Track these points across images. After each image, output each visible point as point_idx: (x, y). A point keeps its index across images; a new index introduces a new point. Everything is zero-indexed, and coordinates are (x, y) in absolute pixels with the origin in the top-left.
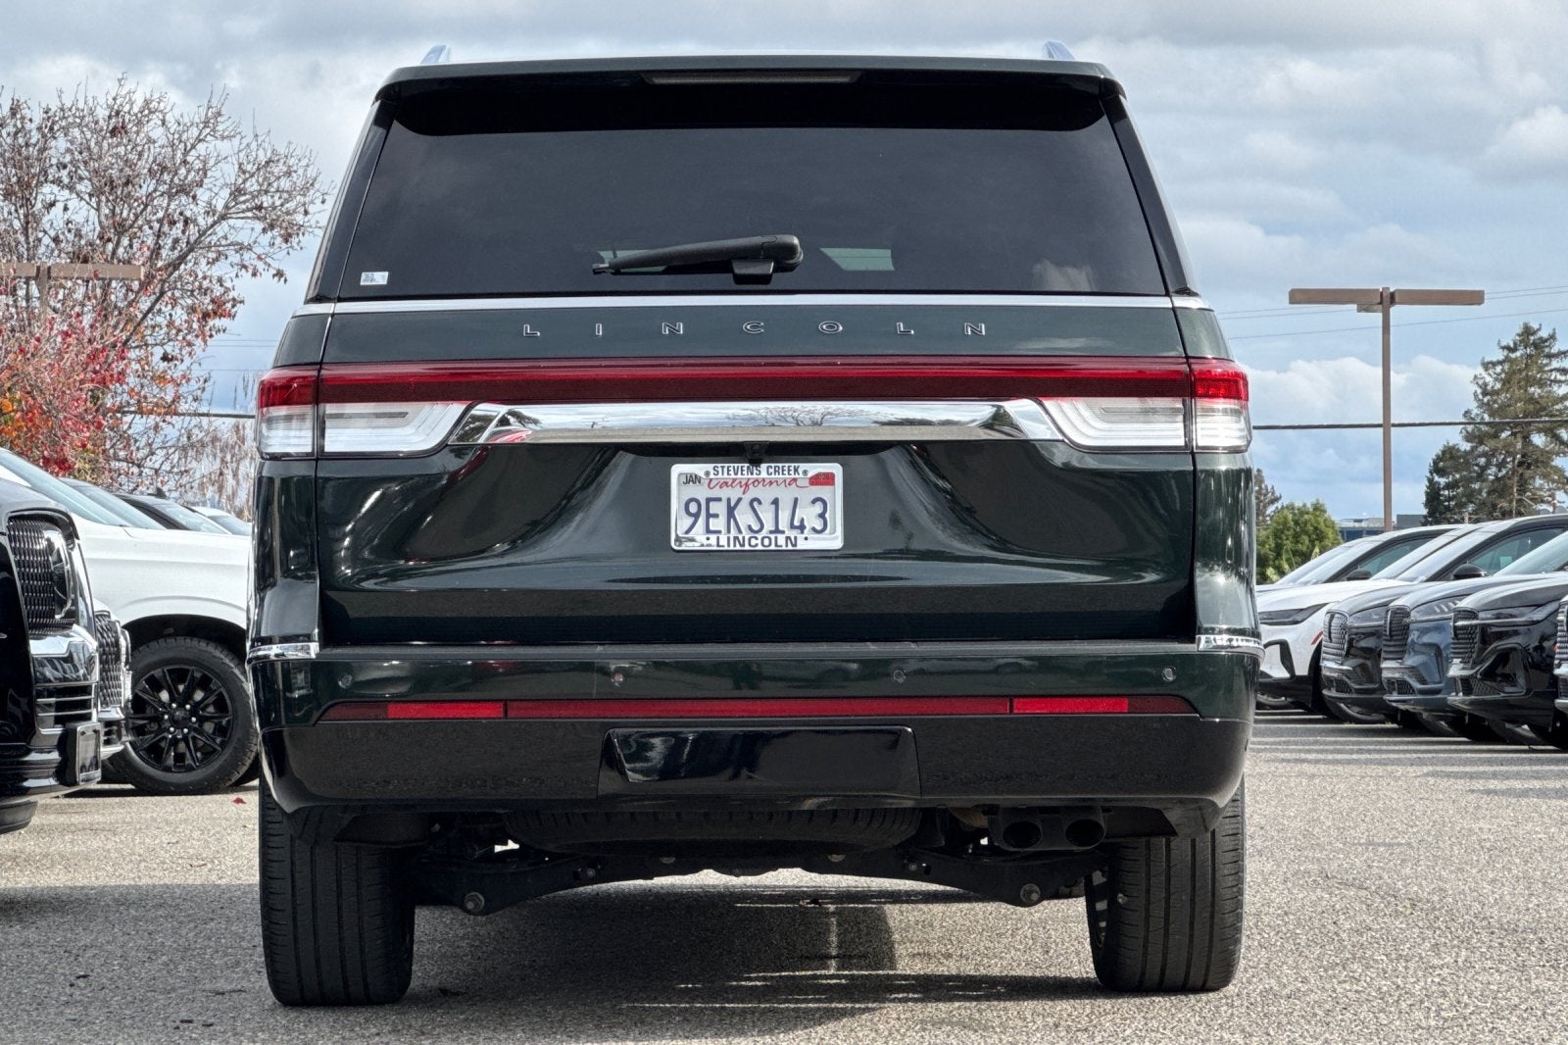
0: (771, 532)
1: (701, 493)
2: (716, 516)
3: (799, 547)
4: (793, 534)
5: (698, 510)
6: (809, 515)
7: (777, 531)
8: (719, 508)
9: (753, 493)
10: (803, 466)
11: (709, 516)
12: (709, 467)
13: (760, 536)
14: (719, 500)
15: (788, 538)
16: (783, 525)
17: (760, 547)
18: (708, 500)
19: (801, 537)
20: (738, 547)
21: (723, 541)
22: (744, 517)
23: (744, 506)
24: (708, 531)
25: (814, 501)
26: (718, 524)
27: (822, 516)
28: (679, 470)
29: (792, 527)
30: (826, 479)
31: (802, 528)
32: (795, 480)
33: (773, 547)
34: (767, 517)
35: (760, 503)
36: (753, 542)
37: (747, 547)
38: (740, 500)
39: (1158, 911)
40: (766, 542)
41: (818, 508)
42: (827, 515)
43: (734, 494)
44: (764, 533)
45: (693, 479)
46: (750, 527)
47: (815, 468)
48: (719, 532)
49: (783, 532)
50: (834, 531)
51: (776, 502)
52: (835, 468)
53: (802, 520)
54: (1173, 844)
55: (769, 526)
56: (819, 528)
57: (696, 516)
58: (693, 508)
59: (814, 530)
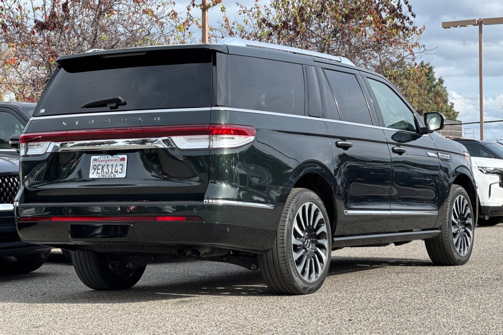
0: (111, 173)
1: (97, 163)
2: (99, 169)
3: (116, 177)
4: (114, 173)
5: (96, 168)
6: (119, 169)
7: (112, 173)
8: (100, 167)
9: (108, 163)
10: (119, 156)
11: (98, 169)
12: (99, 157)
13: (108, 174)
14: (100, 165)
15: (114, 175)
16: (113, 172)
17: (108, 177)
18: (98, 165)
19: (116, 174)
20: (103, 177)
21: (100, 176)
22: (105, 170)
23: (105, 166)
24: (97, 173)
25: (120, 165)
26: (100, 171)
27: (122, 169)
28: (93, 157)
29: (115, 172)
30: (123, 159)
31: (117, 172)
32: (117, 160)
33: (110, 177)
34: (110, 170)
35: (109, 166)
36: (106, 176)
37: (105, 177)
38: (105, 165)
39: (268, 272)
40: (109, 176)
41: (121, 167)
42: (123, 169)
43: (103, 163)
44: (109, 173)
45: (96, 160)
46: (106, 172)
47: (121, 156)
48: (100, 173)
49: (113, 173)
50: (124, 173)
51: (112, 165)
52: (125, 156)
53: (117, 170)
54: (267, 254)
55: (110, 172)
56: (121, 172)
57: (95, 169)
58: (95, 168)
59: (120, 173)
